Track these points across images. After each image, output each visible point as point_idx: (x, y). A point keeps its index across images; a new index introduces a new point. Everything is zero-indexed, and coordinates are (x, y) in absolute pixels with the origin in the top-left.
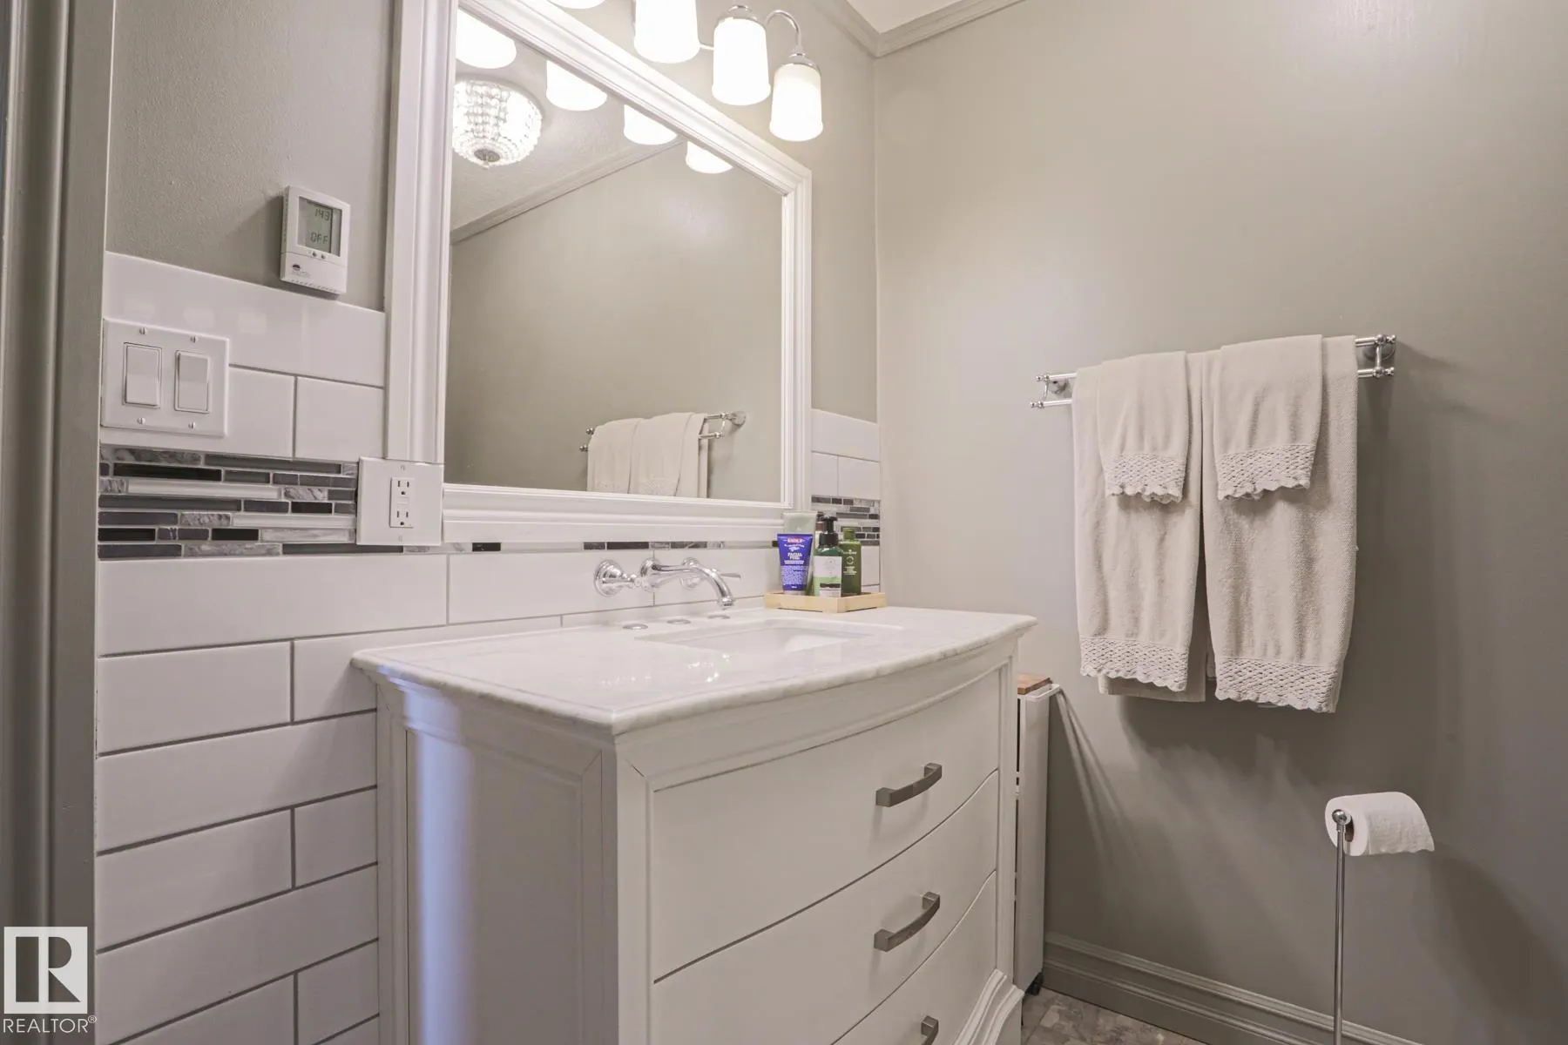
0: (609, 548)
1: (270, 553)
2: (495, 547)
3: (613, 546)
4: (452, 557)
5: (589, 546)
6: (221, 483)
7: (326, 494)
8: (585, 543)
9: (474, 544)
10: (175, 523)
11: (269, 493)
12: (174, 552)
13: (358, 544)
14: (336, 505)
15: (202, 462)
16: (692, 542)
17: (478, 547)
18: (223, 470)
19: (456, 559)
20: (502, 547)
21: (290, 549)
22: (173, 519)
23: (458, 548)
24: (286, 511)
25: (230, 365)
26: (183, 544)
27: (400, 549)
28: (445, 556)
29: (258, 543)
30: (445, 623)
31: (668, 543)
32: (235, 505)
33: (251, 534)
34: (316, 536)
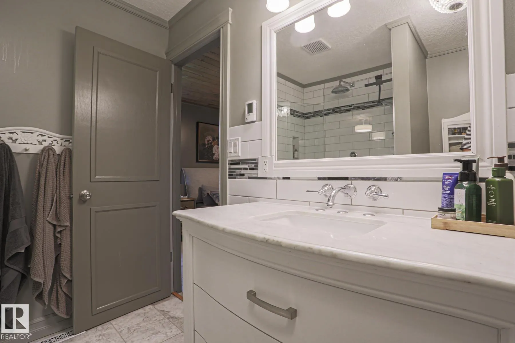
0: (328, 179)
1: (246, 178)
2: (288, 178)
3: (330, 179)
4: (278, 181)
5: (319, 179)
6: (240, 165)
7: (254, 166)
8: (318, 177)
9: (283, 177)
10: (235, 173)
11: (246, 166)
12: (235, 178)
13: (259, 177)
14: (256, 168)
15: (238, 161)
16: (376, 178)
17: (284, 178)
18: (240, 162)
19: (279, 181)
20: (291, 178)
21: (249, 178)
22: (235, 172)
23: (279, 178)
24: (248, 170)
25: (241, 142)
26: (236, 176)
27: (265, 178)
28: (276, 180)
29: (245, 176)
30: (276, 198)
31: (360, 178)
32: (241, 169)
33: (243, 175)
34: (252, 175)
